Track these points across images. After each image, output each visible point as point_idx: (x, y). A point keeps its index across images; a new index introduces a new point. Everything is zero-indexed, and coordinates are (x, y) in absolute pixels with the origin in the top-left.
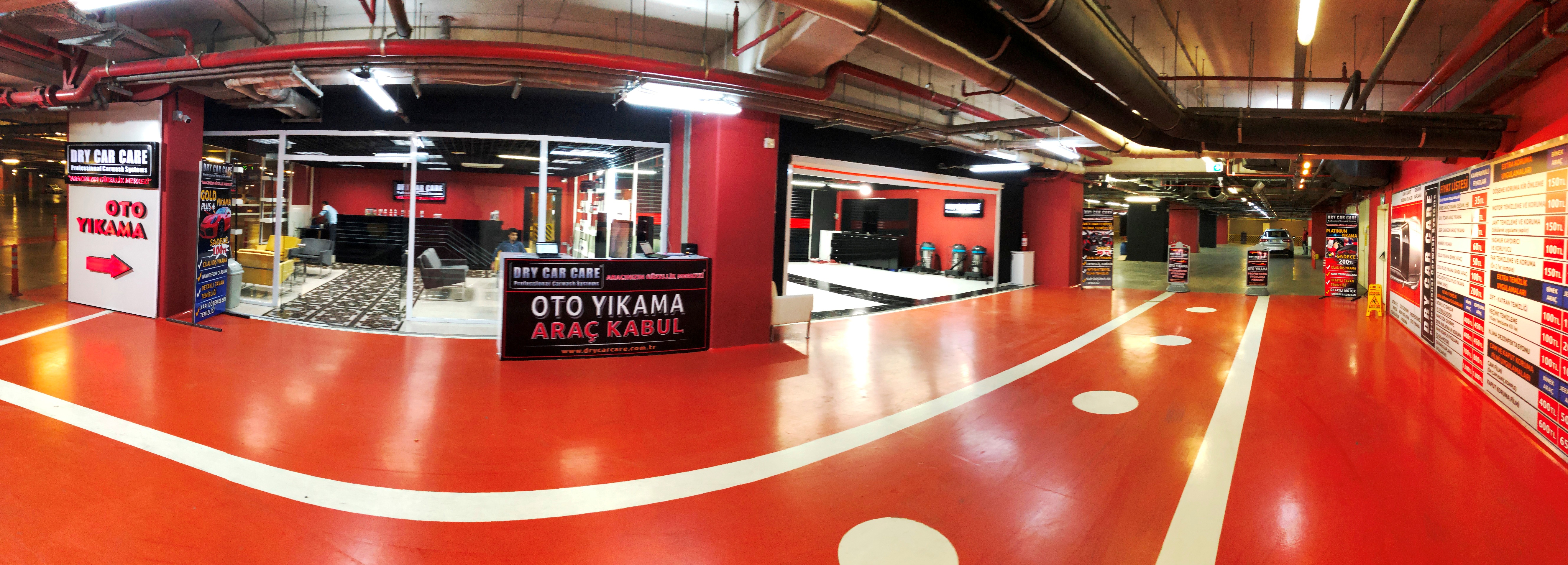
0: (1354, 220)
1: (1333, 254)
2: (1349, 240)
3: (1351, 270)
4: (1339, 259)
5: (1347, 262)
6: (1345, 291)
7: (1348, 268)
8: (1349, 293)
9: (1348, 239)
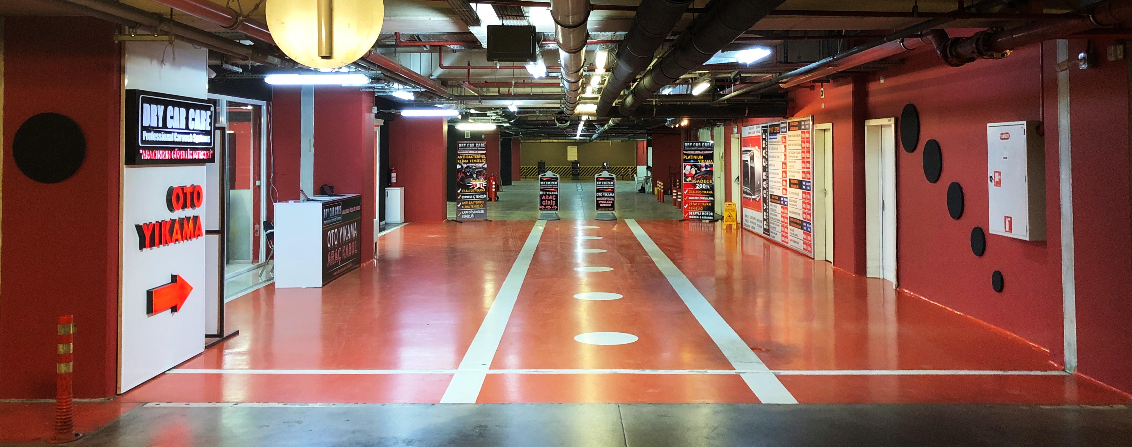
0: (710, 147)
1: (690, 179)
4: (696, 183)
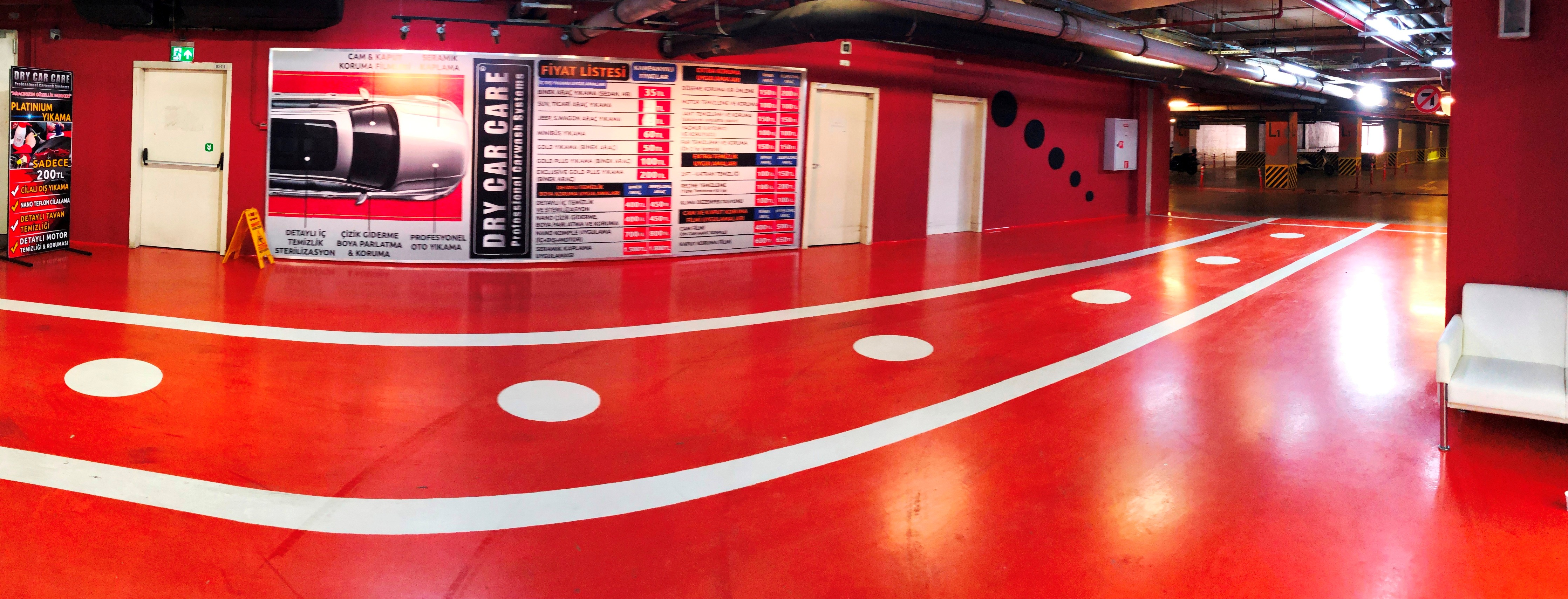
2: (57, 126)
3: (59, 191)
5: (52, 175)
6: (49, 237)
7: (54, 187)
8: (56, 241)
9: (54, 125)
